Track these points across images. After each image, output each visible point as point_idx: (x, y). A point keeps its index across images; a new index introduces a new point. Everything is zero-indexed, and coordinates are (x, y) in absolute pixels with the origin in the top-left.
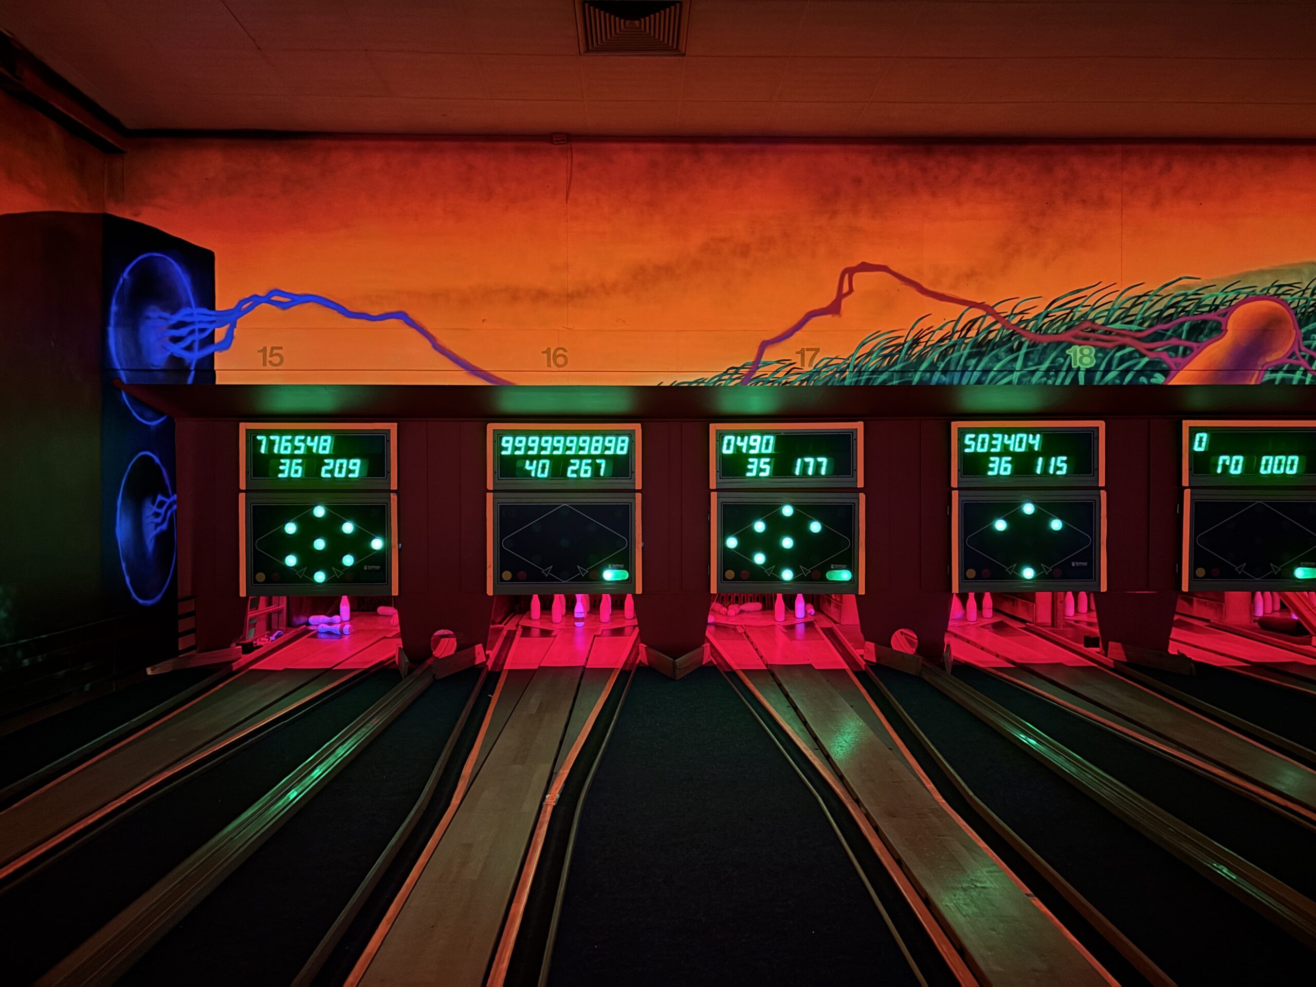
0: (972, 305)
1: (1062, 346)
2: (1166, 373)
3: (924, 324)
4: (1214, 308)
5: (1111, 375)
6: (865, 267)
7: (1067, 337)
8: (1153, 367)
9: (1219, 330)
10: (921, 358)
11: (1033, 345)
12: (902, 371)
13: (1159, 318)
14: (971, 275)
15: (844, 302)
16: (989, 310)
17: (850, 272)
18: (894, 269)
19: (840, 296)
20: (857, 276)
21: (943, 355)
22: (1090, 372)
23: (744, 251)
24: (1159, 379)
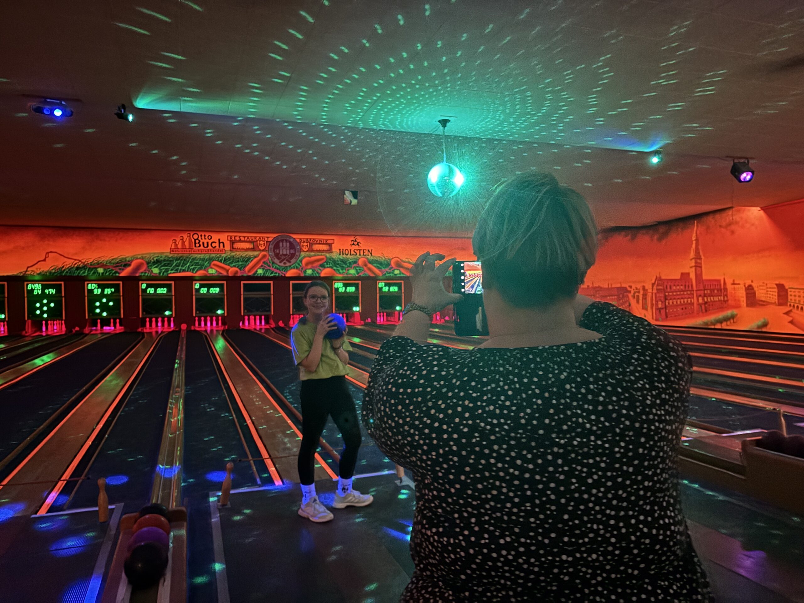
0: (76, 260)
1: (96, 268)
2: (119, 273)
3: (65, 264)
4: (129, 261)
5: (107, 274)
6: (51, 252)
7: (97, 266)
8: (116, 272)
9: (130, 265)
10: (64, 270)
11: (90, 268)
12: (61, 273)
13: (118, 263)
14: (76, 254)
15: (47, 259)
16: (80, 261)
17: (48, 253)
18: (58, 252)
19: (46, 258)
20: (50, 254)
21: (69, 270)
22: (103, 273)
23: (23, 248)
24: (117, 275)
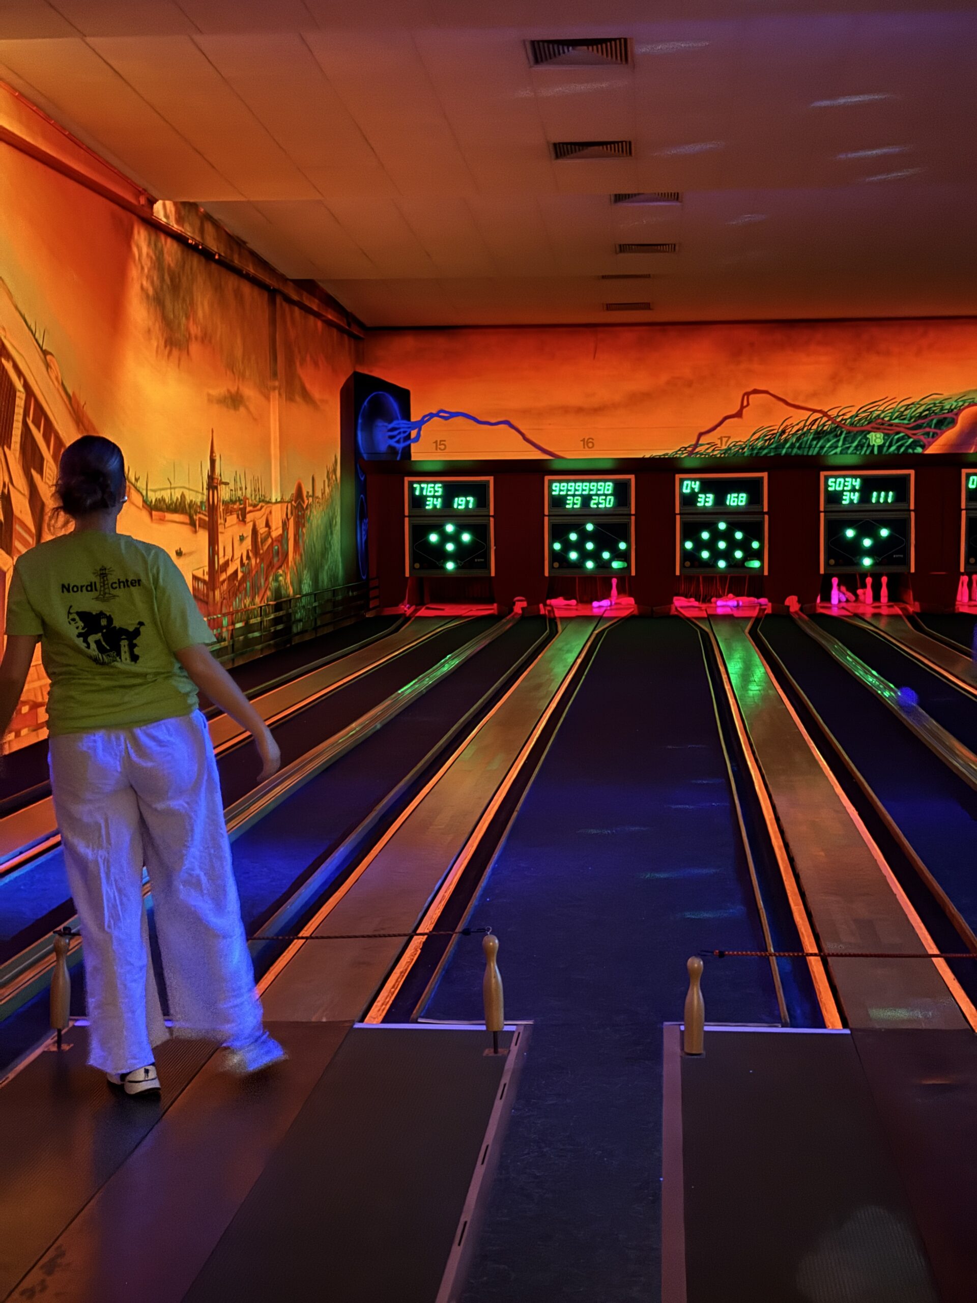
0: (815, 411)
1: (865, 433)
2: (923, 447)
3: (788, 423)
4: (950, 410)
5: (893, 448)
6: (756, 392)
7: (868, 428)
8: (915, 444)
9: (954, 422)
10: (786, 441)
11: (849, 433)
12: (776, 448)
13: (920, 417)
14: (814, 395)
15: (744, 410)
16: (825, 414)
17: (748, 394)
18: (771, 392)
19: (742, 407)
20: (751, 397)
21: (798, 439)
22: (880, 447)
23: (690, 384)
24: (919, 450)
